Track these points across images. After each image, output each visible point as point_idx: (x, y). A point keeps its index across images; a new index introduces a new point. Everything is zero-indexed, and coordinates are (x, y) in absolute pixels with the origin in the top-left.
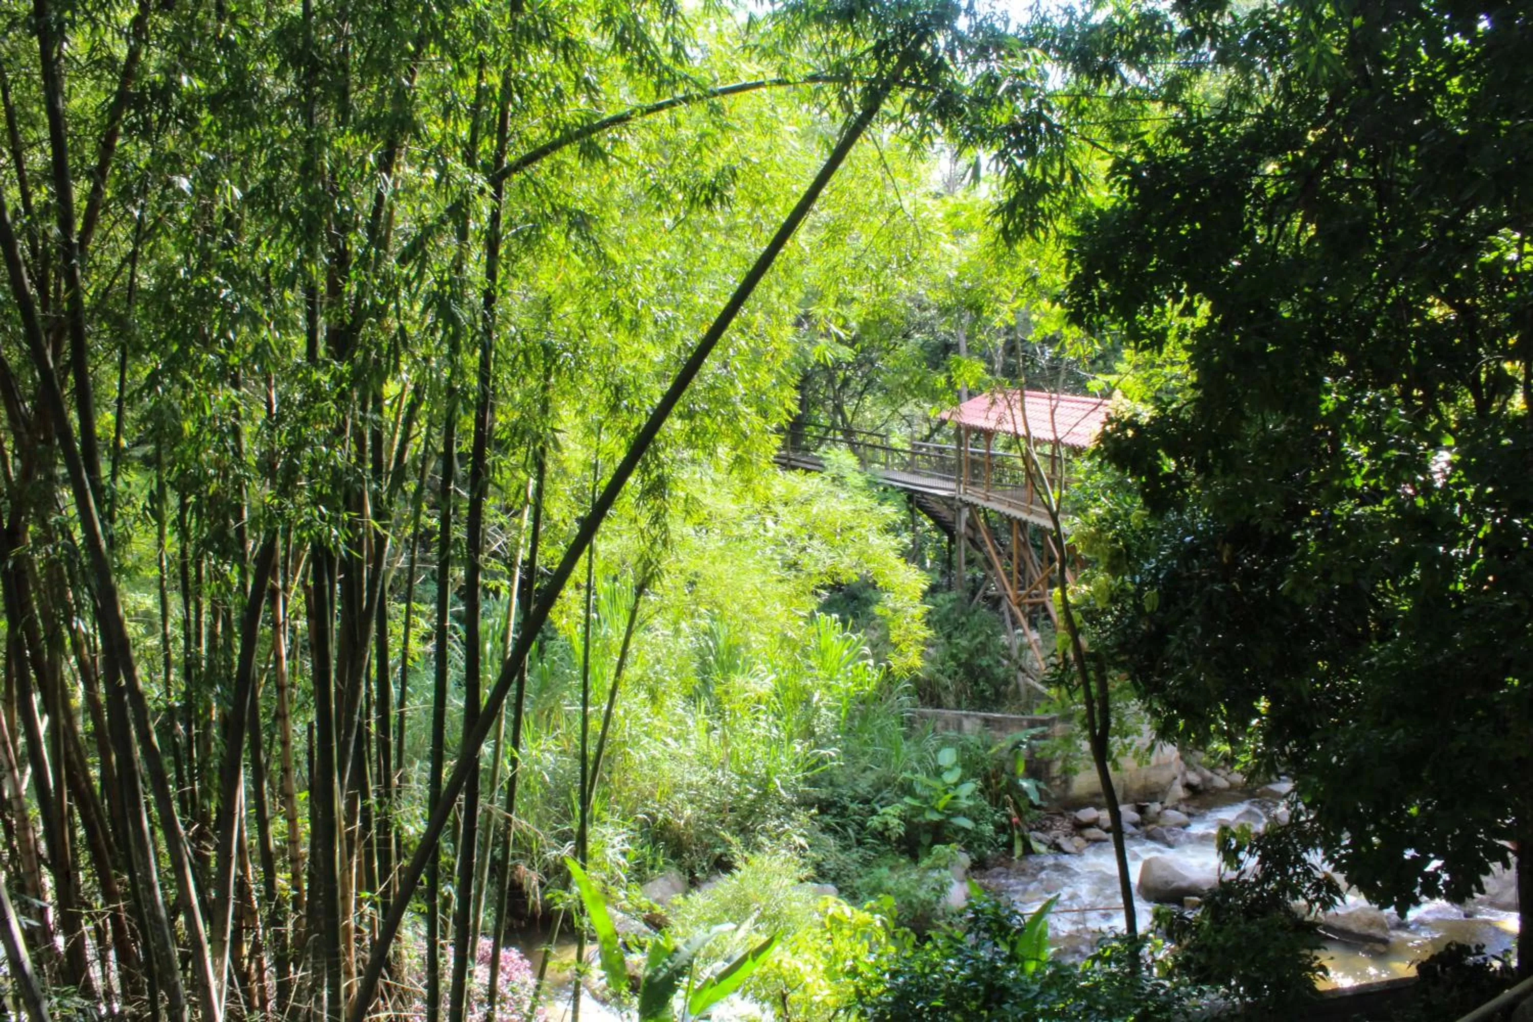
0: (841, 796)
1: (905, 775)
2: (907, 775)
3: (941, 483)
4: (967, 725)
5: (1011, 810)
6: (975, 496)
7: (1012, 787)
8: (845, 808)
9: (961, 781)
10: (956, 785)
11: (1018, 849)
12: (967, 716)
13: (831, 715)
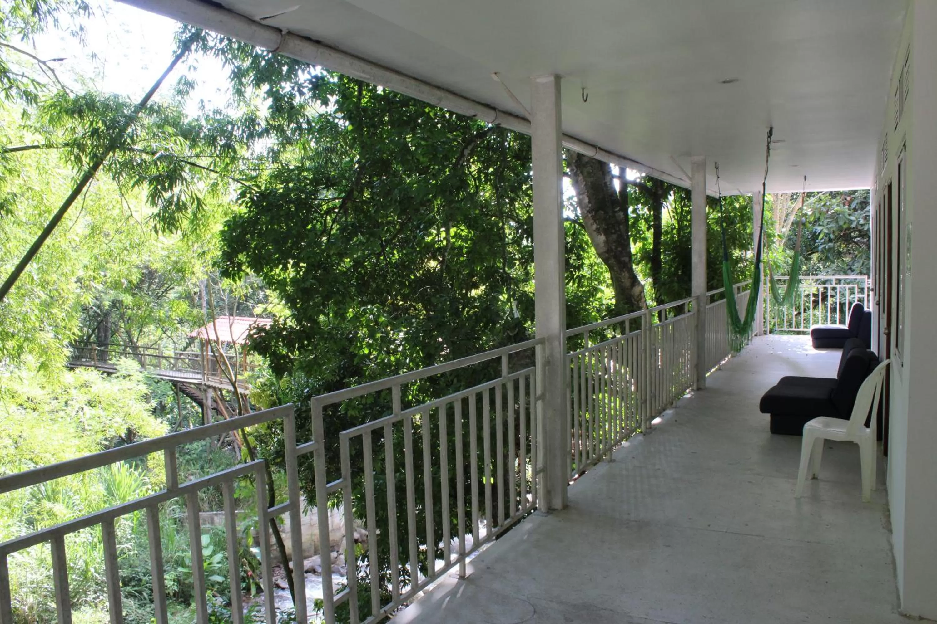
0: (137, 573)
1: (177, 554)
2: (179, 554)
3: (192, 376)
4: (216, 519)
5: (248, 568)
6: (213, 382)
7: (247, 553)
8: (140, 580)
9: (214, 553)
10: (211, 556)
11: (253, 590)
12: (216, 515)
13: (127, 523)
